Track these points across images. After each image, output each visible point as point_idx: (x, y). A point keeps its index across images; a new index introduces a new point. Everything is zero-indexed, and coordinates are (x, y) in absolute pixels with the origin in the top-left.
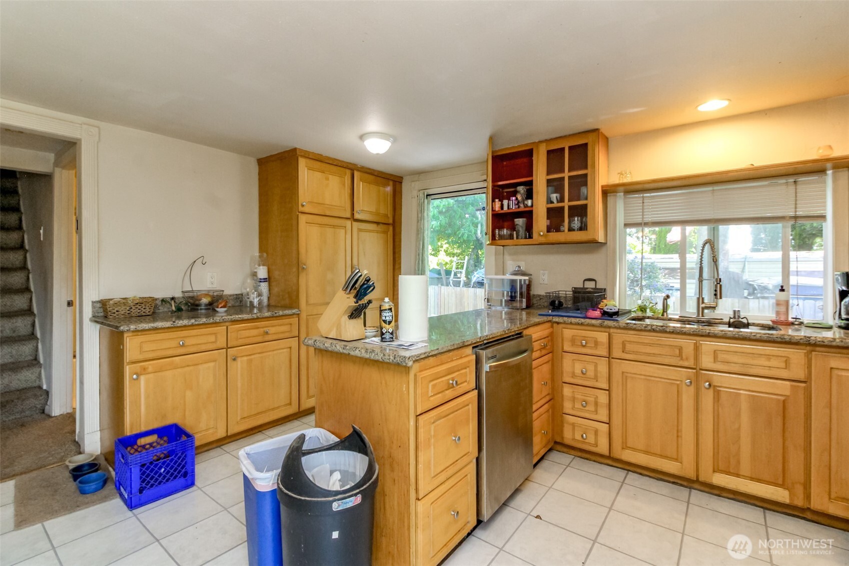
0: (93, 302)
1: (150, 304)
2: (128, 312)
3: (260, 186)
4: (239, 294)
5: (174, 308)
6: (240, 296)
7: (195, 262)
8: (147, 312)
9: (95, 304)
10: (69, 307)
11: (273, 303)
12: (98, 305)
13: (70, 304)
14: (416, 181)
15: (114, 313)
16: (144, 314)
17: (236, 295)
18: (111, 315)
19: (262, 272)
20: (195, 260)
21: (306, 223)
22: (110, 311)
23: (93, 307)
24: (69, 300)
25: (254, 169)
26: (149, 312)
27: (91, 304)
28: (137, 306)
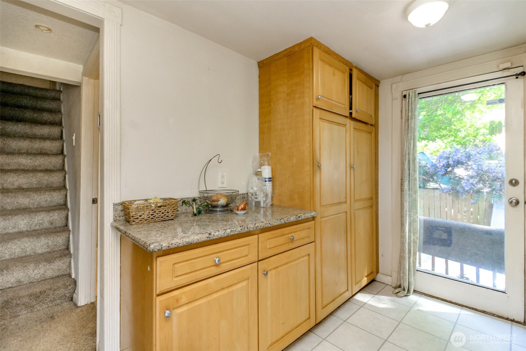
0: (115, 205)
1: (173, 207)
2: (152, 217)
3: (260, 88)
4: (245, 194)
5: (195, 211)
6: (246, 195)
7: (210, 160)
8: (170, 215)
9: (116, 207)
10: (94, 204)
11: (276, 202)
12: (120, 208)
13: (95, 201)
14: (400, 82)
15: (137, 218)
16: (167, 218)
17: (242, 194)
18: (133, 221)
19: (267, 172)
20: (210, 159)
21: (320, 119)
22: (133, 217)
23: (115, 210)
24: (93, 197)
25: (255, 71)
26: (172, 216)
27: (112, 206)
28: (161, 209)
